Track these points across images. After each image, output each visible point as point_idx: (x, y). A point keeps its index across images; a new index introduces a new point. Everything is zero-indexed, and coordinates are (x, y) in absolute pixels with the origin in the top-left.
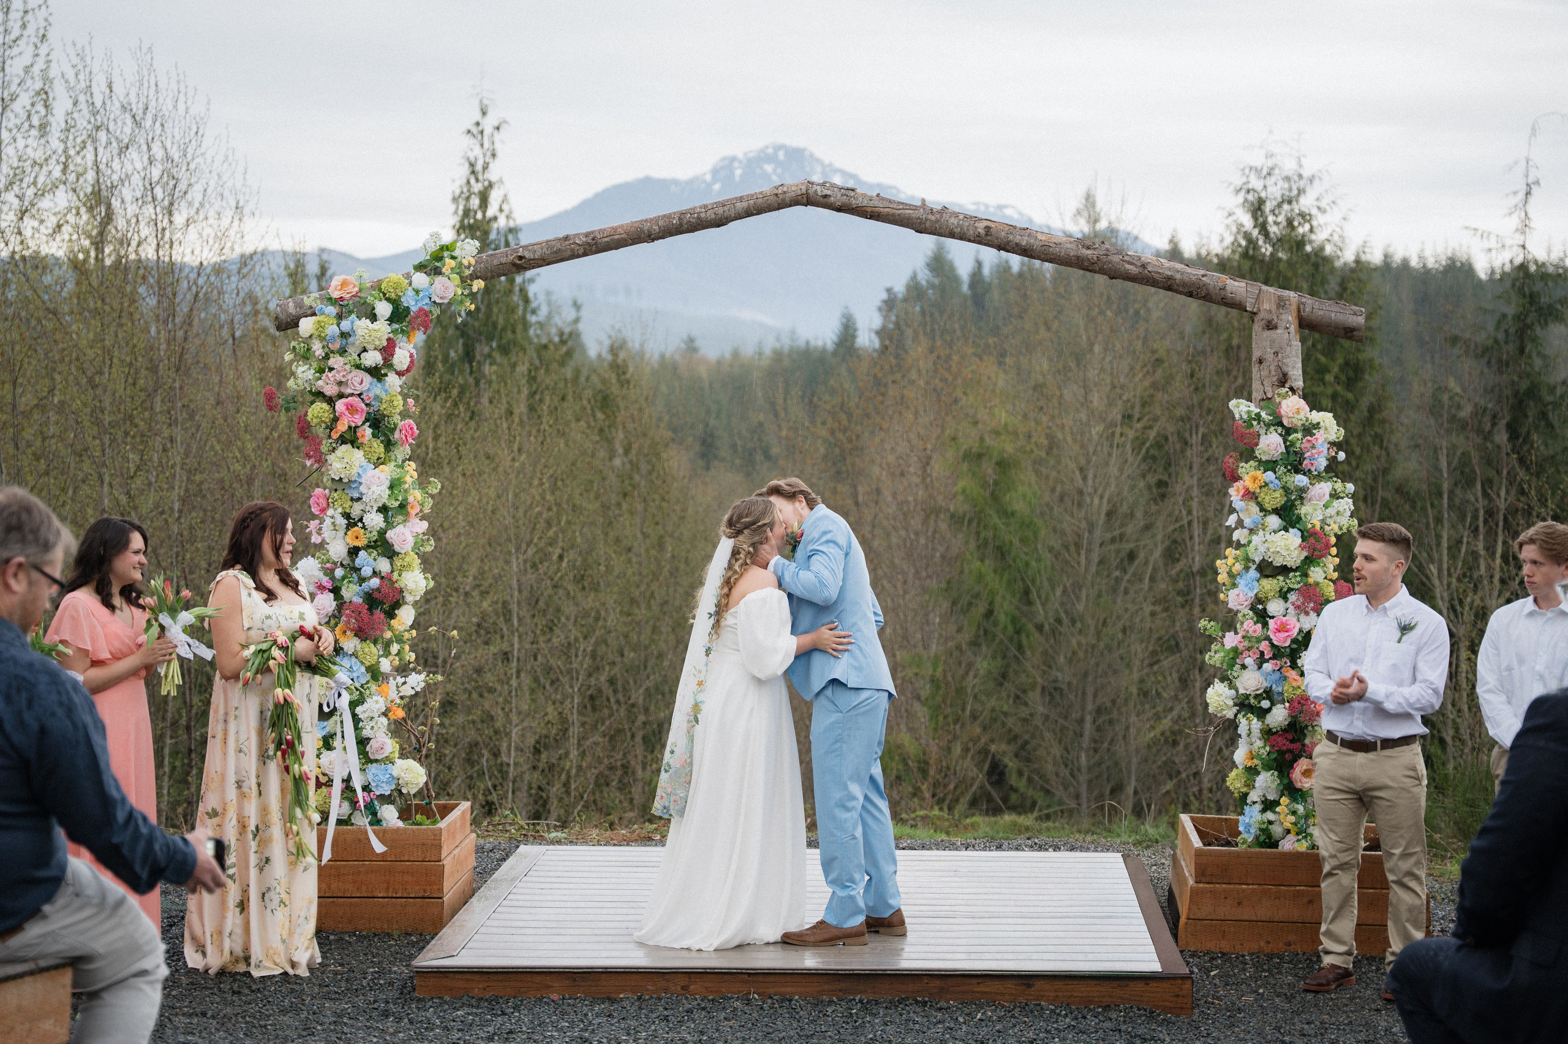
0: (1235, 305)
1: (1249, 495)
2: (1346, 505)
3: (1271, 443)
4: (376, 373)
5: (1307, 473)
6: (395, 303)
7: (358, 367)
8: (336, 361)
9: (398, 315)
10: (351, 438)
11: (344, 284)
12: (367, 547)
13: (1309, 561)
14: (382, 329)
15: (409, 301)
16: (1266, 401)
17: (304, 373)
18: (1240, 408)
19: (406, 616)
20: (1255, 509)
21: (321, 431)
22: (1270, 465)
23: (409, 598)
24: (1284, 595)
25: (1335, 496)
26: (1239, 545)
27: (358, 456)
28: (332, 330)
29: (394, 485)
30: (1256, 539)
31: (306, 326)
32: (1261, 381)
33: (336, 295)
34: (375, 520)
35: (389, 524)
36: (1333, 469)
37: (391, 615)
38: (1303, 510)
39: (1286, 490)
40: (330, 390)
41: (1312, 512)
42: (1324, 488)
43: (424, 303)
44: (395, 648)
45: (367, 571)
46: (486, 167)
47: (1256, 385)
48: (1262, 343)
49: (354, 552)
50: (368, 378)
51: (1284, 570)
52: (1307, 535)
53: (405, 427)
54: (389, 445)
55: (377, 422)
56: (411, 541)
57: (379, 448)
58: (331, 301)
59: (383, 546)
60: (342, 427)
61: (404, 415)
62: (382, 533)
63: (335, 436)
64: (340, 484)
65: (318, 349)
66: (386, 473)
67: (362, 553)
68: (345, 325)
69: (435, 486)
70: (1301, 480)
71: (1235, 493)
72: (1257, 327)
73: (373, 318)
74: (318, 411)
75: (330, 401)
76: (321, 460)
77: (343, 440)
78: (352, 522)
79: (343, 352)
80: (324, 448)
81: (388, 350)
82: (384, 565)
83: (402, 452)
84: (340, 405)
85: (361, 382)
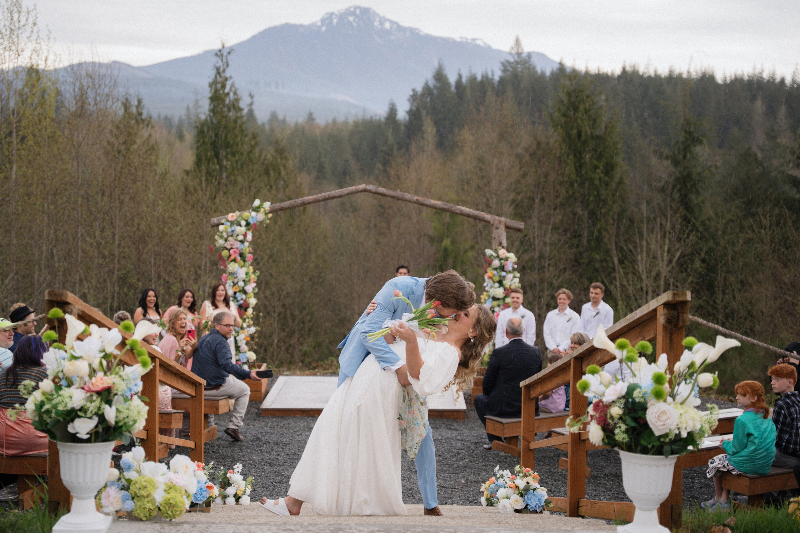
0: (488, 222)
1: (490, 278)
2: (517, 280)
3: (496, 263)
4: (242, 242)
5: (505, 271)
6: (247, 221)
7: (237, 240)
8: (230, 239)
9: (248, 224)
10: (235, 260)
11: (232, 216)
12: (240, 291)
13: (506, 296)
14: (243, 229)
15: (251, 221)
16: (496, 251)
17: (221, 242)
18: (489, 252)
19: (250, 311)
20: (491, 281)
21: (226, 258)
22: (496, 269)
23: (251, 306)
24: (499, 306)
25: (514, 277)
26: (487, 291)
27: (236, 265)
28: (230, 230)
29: (247, 274)
30: (492, 290)
31: (221, 228)
32: (495, 245)
33: (230, 219)
34: (241, 284)
35: (246, 285)
36: (514, 269)
37: (246, 310)
38: (504, 282)
39: (500, 276)
40: (229, 247)
41: (507, 283)
42: (510, 276)
43: (255, 221)
44: (247, 320)
45: (239, 298)
46: (224, 71)
47: (493, 245)
48: (495, 233)
49: (235, 293)
50: (239, 243)
51: (499, 299)
52: (505, 289)
53: (249, 257)
54: (244, 261)
55: (242, 255)
56: (251, 290)
57: (242, 263)
58: (228, 221)
59: (244, 292)
60: (232, 258)
61: (250, 253)
62: (243, 288)
63: (230, 260)
64: (231, 274)
65: (225, 235)
66: (244, 270)
67: (238, 294)
68: (233, 228)
69: (258, 273)
70: (503, 274)
71: (486, 277)
72: (494, 228)
73: (240, 226)
74: (225, 253)
75: (229, 250)
76: (226, 267)
77: (232, 261)
78: (235, 284)
79: (232, 236)
80: (227, 263)
81: (245, 235)
82: (244, 297)
83: (248, 263)
84: (232, 251)
85: (238, 245)
